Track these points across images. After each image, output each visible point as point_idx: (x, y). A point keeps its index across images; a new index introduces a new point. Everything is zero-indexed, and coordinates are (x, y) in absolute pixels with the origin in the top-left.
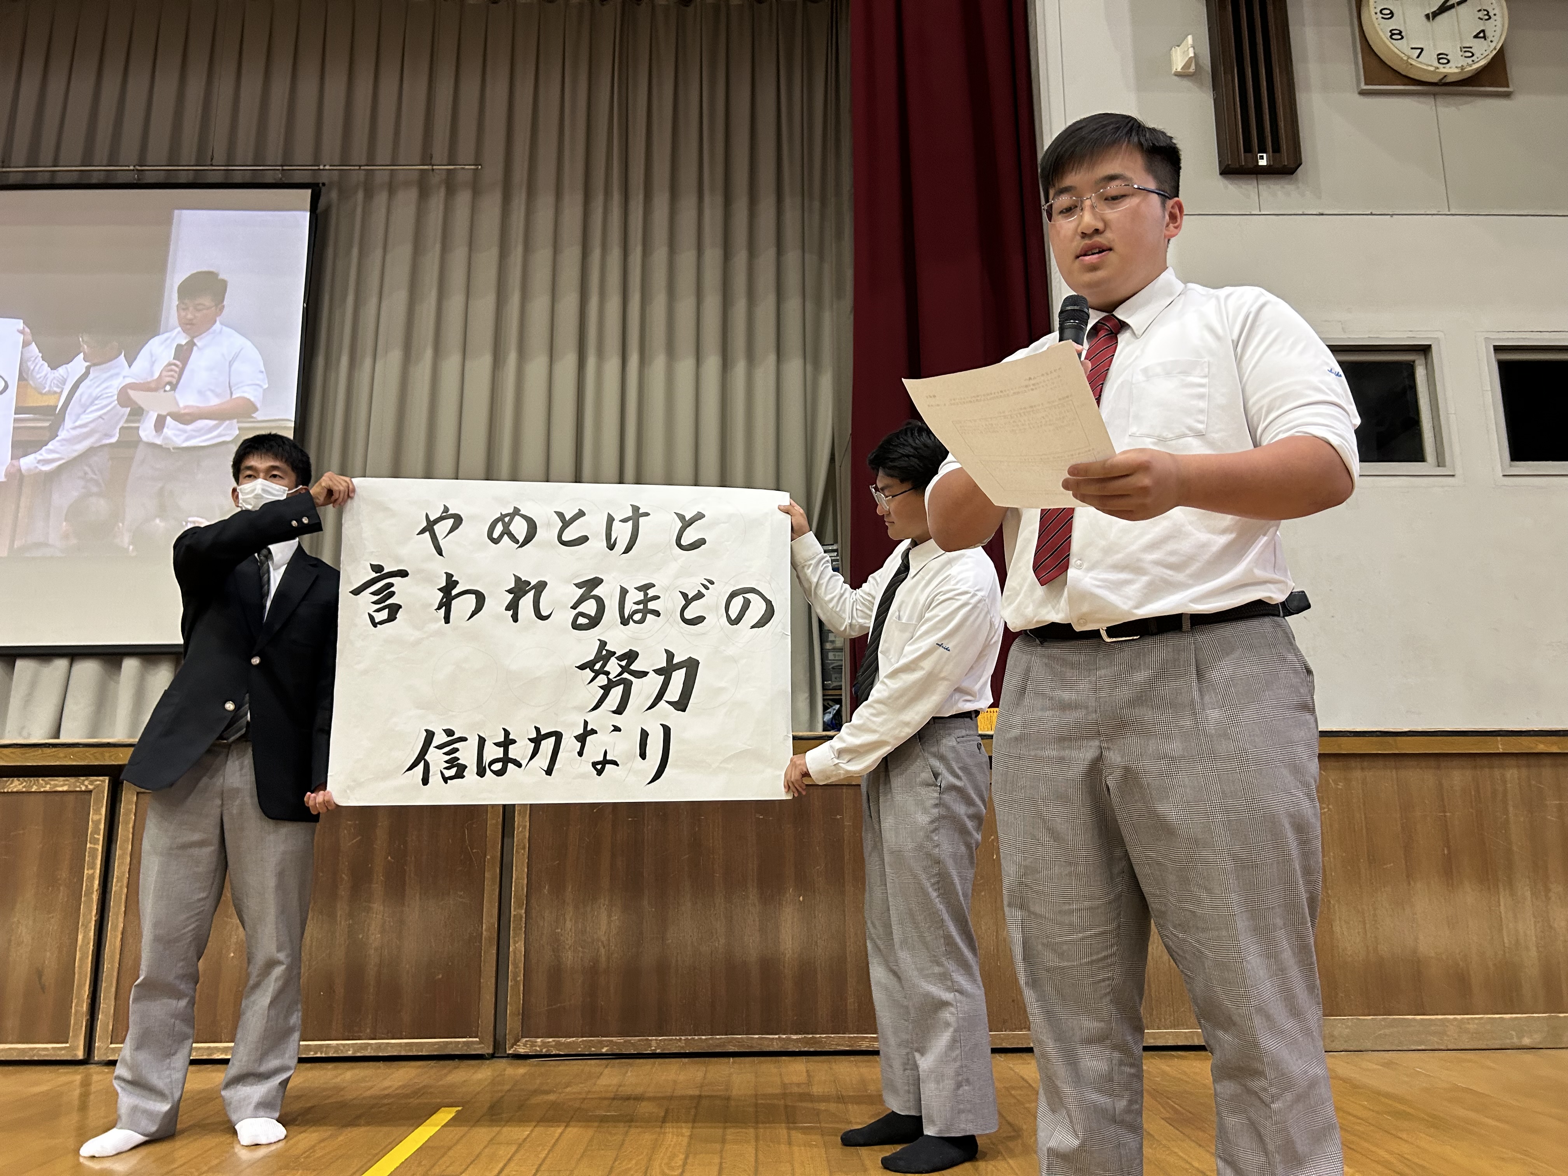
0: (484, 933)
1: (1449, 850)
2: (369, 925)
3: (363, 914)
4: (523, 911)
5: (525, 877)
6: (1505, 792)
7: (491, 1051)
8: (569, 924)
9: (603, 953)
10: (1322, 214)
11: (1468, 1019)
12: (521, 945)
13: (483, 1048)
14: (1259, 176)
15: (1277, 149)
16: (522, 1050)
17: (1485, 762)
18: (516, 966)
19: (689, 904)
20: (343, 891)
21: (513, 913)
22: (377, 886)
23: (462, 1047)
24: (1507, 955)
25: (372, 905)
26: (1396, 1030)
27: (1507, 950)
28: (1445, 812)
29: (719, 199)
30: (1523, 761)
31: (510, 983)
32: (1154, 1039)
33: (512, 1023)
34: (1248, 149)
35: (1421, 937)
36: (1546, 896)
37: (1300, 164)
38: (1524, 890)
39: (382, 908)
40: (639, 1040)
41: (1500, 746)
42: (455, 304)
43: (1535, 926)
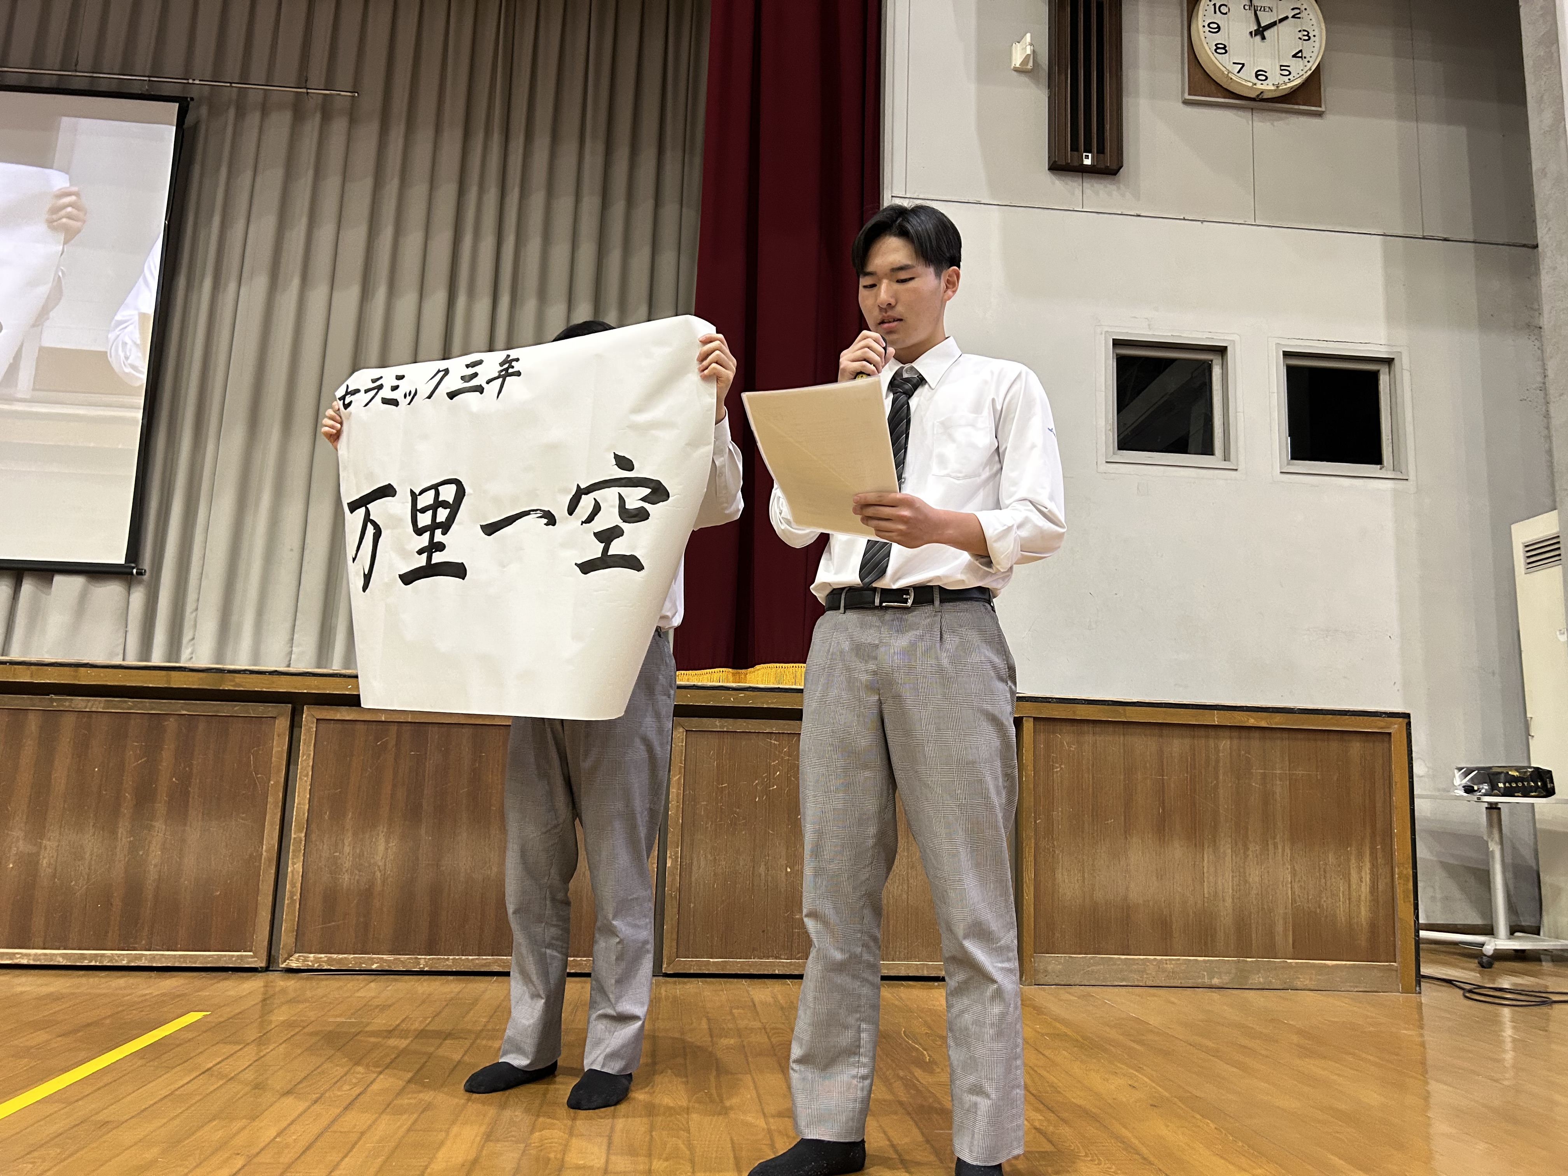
0: (264, 853)
1: (1163, 810)
2: (150, 842)
3: (145, 831)
4: (303, 835)
5: (307, 801)
6: (1217, 761)
7: (263, 965)
8: (347, 849)
9: (379, 876)
10: (1139, 216)
11: (1166, 960)
12: (299, 867)
13: (256, 961)
14: (1084, 174)
15: (1101, 150)
16: (294, 965)
17: (1202, 732)
18: (293, 885)
19: (465, 834)
20: (126, 810)
21: (293, 836)
22: (161, 808)
23: (235, 960)
24: (1206, 904)
25: (154, 824)
26: (1102, 967)
27: (1206, 900)
28: (1163, 776)
29: (600, 148)
30: (1235, 734)
31: (286, 902)
32: (888, 969)
33: (286, 937)
34: (1075, 148)
35: (1132, 885)
36: (1244, 853)
37: (1121, 167)
38: (1226, 847)
39: (164, 827)
40: (408, 958)
41: (1216, 719)
42: (325, 233)
43: (1233, 881)
